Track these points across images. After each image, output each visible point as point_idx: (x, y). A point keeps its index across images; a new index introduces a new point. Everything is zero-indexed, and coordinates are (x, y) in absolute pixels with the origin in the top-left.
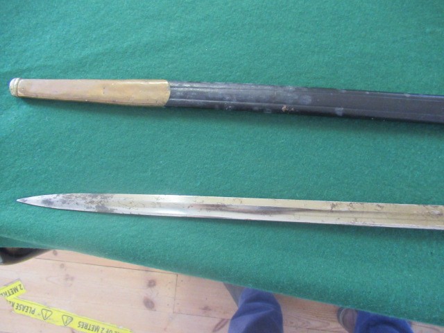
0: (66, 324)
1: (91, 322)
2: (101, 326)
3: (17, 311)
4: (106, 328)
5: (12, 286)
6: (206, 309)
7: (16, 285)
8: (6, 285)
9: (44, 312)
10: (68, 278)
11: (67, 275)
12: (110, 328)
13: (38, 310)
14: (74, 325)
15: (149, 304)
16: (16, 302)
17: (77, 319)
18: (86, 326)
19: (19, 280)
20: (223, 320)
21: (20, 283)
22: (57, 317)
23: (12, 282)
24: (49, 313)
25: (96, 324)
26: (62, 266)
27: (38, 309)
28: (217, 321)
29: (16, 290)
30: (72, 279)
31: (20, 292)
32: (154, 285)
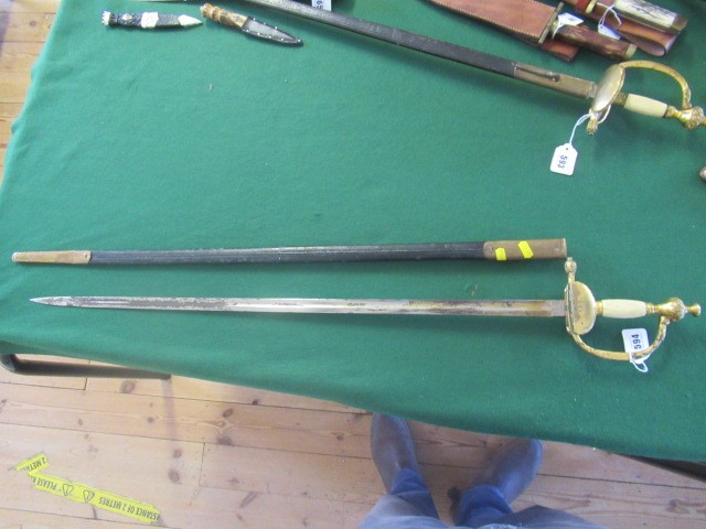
0: (87, 499)
1: (113, 498)
2: (123, 502)
3: (39, 487)
4: (128, 504)
5: (35, 460)
6: (234, 481)
7: (39, 458)
8: (30, 459)
9: (66, 487)
10: (91, 449)
11: (91, 446)
12: (132, 504)
13: (59, 486)
14: (95, 501)
15: (174, 476)
16: (38, 476)
17: (99, 495)
18: (107, 502)
19: (42, 452)
20: (251, 493)
21: (43, 456)
22: (78, 493)
23: (35, 456)
24: (70, 488)
25: (118, 499)
26: (87, 437)
27: (60, 483)
28: (245, 495)
29: (38, 463)
30: (96, 450)
31: (43, 466)
32: (180, 455)
